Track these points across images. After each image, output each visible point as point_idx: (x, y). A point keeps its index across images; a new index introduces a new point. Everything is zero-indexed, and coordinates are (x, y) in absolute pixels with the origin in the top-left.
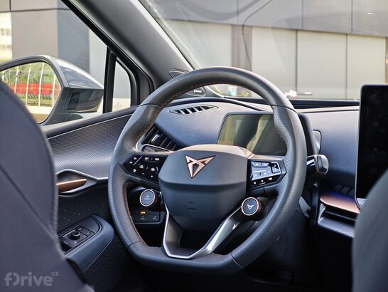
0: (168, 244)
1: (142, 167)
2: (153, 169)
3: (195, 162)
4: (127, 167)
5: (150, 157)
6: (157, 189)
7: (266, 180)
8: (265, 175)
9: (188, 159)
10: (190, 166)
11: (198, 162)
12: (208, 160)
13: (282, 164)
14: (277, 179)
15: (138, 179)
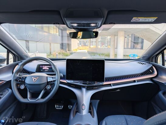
0: (29, 98)
1: (20, 80)
2: (23, 80)
3: (34, 78)
4: (16, 80)
5: (22, 77)
6: (24, 84)
7: (52, 81)
8: (51, 80)
9: (33, 78)
10: (33, 79)
11: (35, 78)
12: (38, 78)
13: (55, 78)
14: (54, 81)
15: (20, 83)
